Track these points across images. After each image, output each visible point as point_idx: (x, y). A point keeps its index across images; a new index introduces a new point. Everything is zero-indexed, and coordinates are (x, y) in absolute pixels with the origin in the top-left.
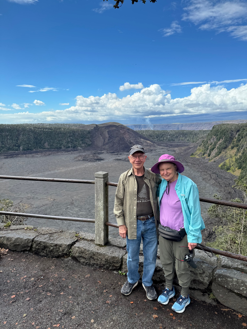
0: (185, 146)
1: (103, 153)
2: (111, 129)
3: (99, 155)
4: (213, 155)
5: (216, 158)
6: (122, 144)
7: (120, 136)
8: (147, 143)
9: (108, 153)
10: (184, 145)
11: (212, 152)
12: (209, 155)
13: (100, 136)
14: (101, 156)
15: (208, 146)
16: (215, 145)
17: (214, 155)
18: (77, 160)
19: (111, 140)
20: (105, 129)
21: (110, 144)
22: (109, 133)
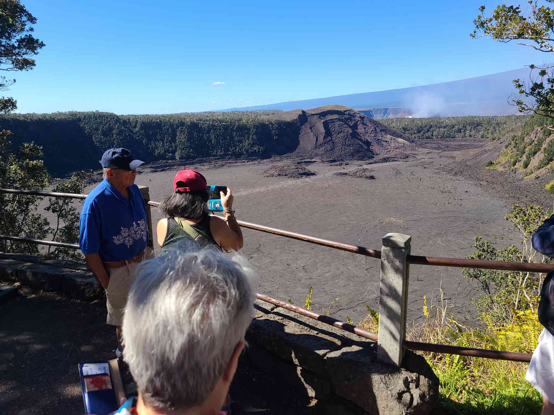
0: (475, 148)
1: (314, 162)
2: (329, 117)
3: (306, 166)
4: (533, 166)
5: (541, 170)
6: (349, 146)
7: (345, 131)
8: (398, 142)
9: (323, 161)
10: (473, 145)
11: (532, 158)
12: (526, 166)
13: (310, 131)
14: (311, 168)
15: (525, 148)
16: (540, 144)
17: (537, 164)
18: (268, 175)
19: (329, 138)
20: (319, 117)
21: (328, 145)
22: (326, 125)
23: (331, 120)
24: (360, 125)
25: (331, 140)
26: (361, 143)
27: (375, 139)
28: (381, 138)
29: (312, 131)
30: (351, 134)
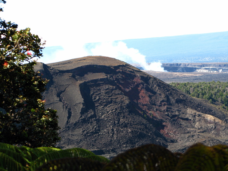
2: (90, 77)
6: (126, 126)
7: (118, 100)
8: (206, 121)
13: (56, 99)
19: (91, 113)
20: (73, 76)
21: (89, 125)
22: (85, 89)
23: (92, 81)
24: (142, 91)
25: (94, 116)
26: (144, 121)
27: (168, 115)
28: (177, 113)
29: (60, 100)
30: (128, 106)
